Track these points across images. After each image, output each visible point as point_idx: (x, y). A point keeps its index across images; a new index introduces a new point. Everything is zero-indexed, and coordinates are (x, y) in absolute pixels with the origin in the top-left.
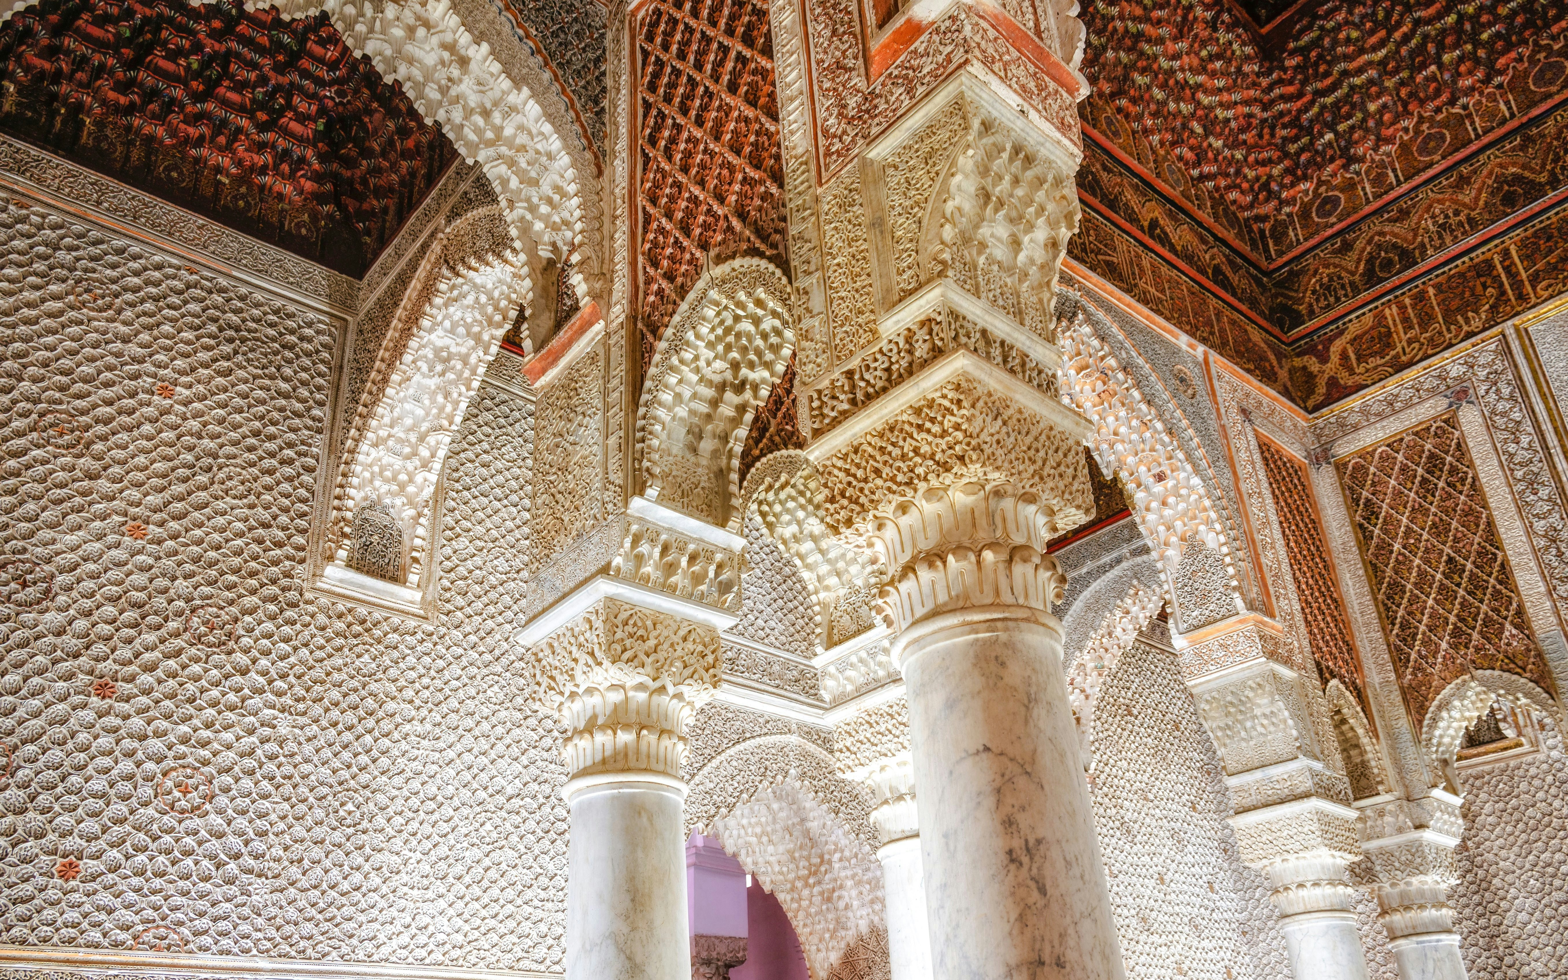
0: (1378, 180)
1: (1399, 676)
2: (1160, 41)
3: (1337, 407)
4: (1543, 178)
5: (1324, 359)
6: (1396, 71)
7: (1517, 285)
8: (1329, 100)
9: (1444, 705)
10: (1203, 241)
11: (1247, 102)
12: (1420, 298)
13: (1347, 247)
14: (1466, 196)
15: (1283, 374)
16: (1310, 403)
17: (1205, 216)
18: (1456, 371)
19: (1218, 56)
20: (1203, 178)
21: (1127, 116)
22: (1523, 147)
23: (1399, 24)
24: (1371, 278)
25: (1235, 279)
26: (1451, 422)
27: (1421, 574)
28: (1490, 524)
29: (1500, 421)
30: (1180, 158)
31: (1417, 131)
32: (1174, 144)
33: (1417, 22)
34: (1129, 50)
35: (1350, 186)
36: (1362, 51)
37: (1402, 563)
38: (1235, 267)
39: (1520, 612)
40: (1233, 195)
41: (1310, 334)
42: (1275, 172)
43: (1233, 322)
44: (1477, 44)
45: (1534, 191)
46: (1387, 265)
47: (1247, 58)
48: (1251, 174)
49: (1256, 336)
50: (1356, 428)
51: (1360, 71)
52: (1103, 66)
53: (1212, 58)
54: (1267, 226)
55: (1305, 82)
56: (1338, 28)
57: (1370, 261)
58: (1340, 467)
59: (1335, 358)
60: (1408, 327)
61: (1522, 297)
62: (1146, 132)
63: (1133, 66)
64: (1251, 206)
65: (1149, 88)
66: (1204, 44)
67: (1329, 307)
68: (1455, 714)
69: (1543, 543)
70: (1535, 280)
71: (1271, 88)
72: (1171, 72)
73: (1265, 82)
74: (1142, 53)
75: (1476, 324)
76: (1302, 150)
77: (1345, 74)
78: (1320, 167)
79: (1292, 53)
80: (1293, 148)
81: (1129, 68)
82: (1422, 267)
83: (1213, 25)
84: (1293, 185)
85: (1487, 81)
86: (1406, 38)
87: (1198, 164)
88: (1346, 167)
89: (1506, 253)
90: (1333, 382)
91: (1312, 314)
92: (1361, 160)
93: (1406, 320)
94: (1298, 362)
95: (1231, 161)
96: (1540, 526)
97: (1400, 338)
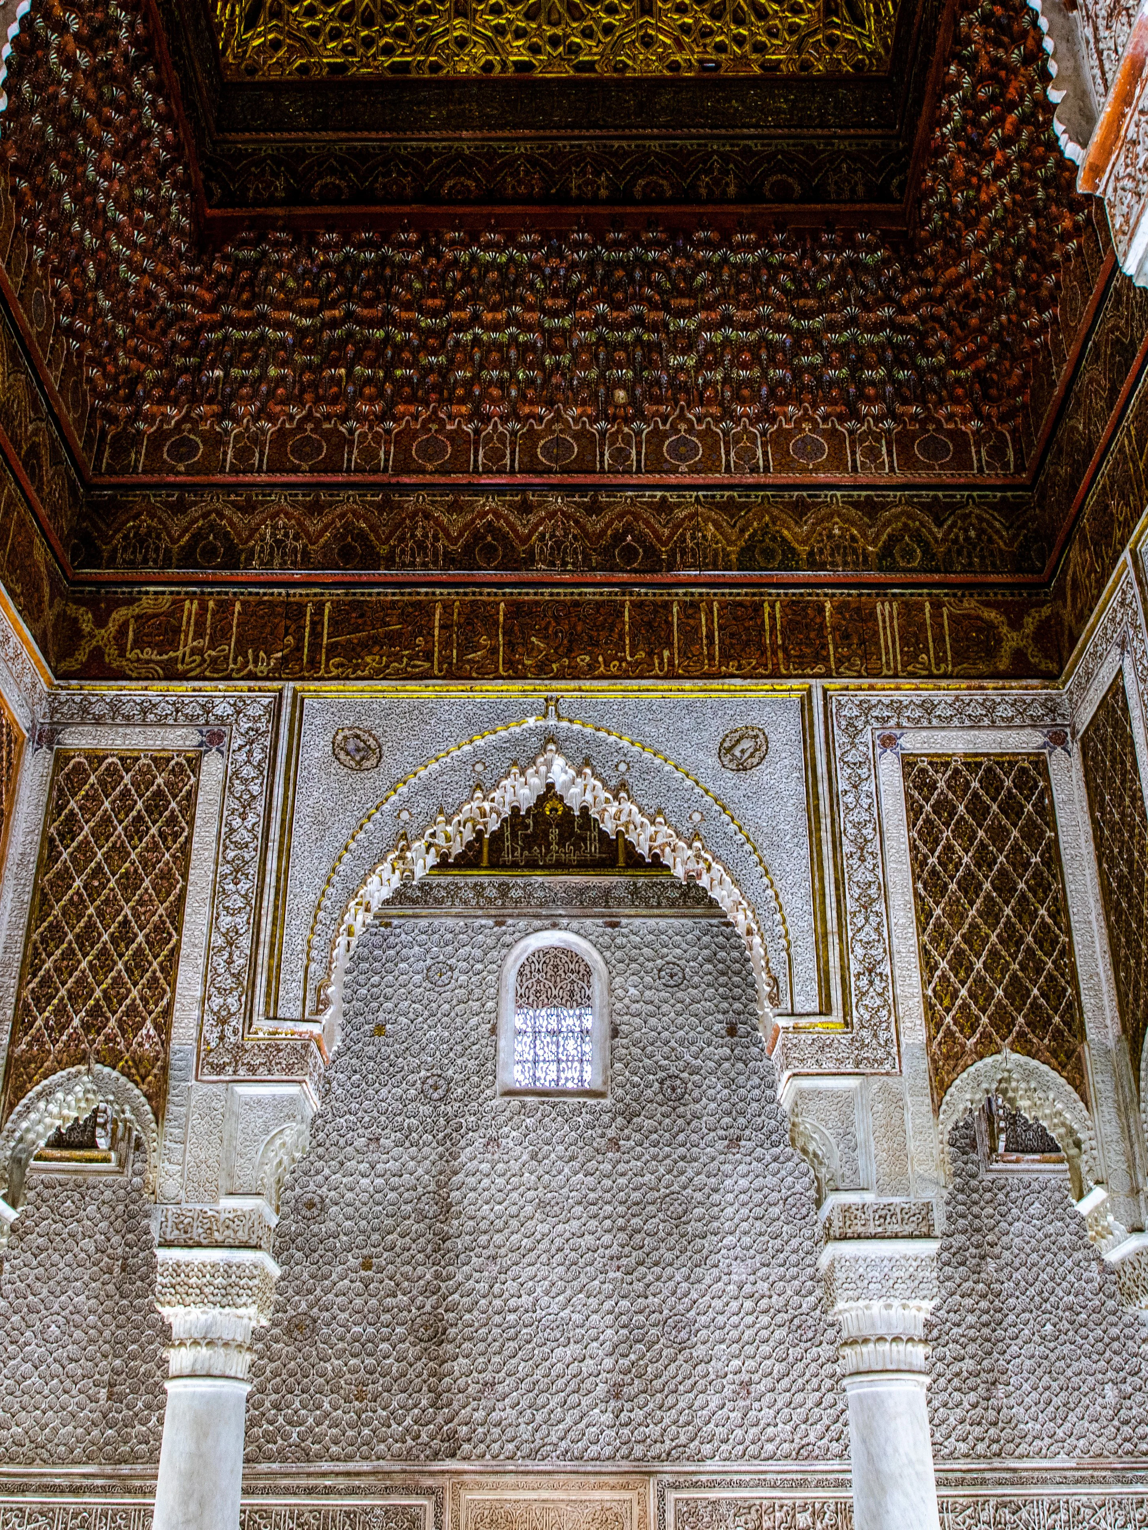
0: (242, 454)
1: (14, 1042)
2: (98, 145)
3: (89, 685)
4: (383, 550)
5: (101, 622)
6: (310, 351)
7: (315, 647)
8: (238, 335)
9: (46, 1095)
10: (35, 405)
11: (158, 279)
12: (224, 607)
13: (180, 507)
14: (314, 525)
15: (49, 615)
16: (63, 666)
17: (53, 377)
18: (222, 709)
19: (152, 208)
20: (70, 331)
21: (20, 203)
22: (381, 507)
23: (333, 305)
24: (187, 559)
25: (48, 472)
26: (195, 764)
27: (90, 926)
28: (181, 898)
29: (239, 787)
30: (56, 292)
31: (300, 427)
32: (57, 272)
33: (349, 315)
34: (60, 131)
35: (216, 441)
36: (288, 306)
37: (77, 906)
38: (56, 460)
39: (167, 1012)
40: (94, 372)
41: (100, 584)
42: (150, 375)
43: (21, 523)
44: (389, 376)
45: (371, 560)
46: (210, 553)
47: (179, 231)
48: (123, 359)
49: (40, 554)
50: (98, 721)
51: (279, 326)
52: (22, 127)
53: (144, 205)
54: (112, 431)
55: (221, 299)
56: (279, 265)
57: (197, 537)
58: (61, 758)
59: (112, 627)
60: (199, 634)
61: (314, 664)
62: (33, 237)
63: (53, 152)
64: (105, 397)
65: (60, 189)
66: (143, 182)
67: (131, 564)
68: (53, 1108)
69: (220, 941)
70: (332, 650)
71: (189, 279)
72: (94, 188)
73: (184, 269)
74: (72, 144)
75: (262, 668)
76: (184, 369)
77: (263, 318)
78: (195, 400)
79: (226, 259)
80: (179, 361)
81: (49, 151)
82: (241, 575)
83: (162, 170)
84: (160, 402)
85: (382, 418)
86: (334, 324)
87: (70, 312)
88: (220, 417)
89: (319, 607)
90: (97, 654)
91: (111, 563)
92: (237, 420)
93: (200, 624)
94: (72, 609)
95: (109, 331)
96: (226, 921)
97: (189, 642)
